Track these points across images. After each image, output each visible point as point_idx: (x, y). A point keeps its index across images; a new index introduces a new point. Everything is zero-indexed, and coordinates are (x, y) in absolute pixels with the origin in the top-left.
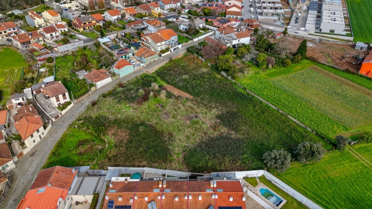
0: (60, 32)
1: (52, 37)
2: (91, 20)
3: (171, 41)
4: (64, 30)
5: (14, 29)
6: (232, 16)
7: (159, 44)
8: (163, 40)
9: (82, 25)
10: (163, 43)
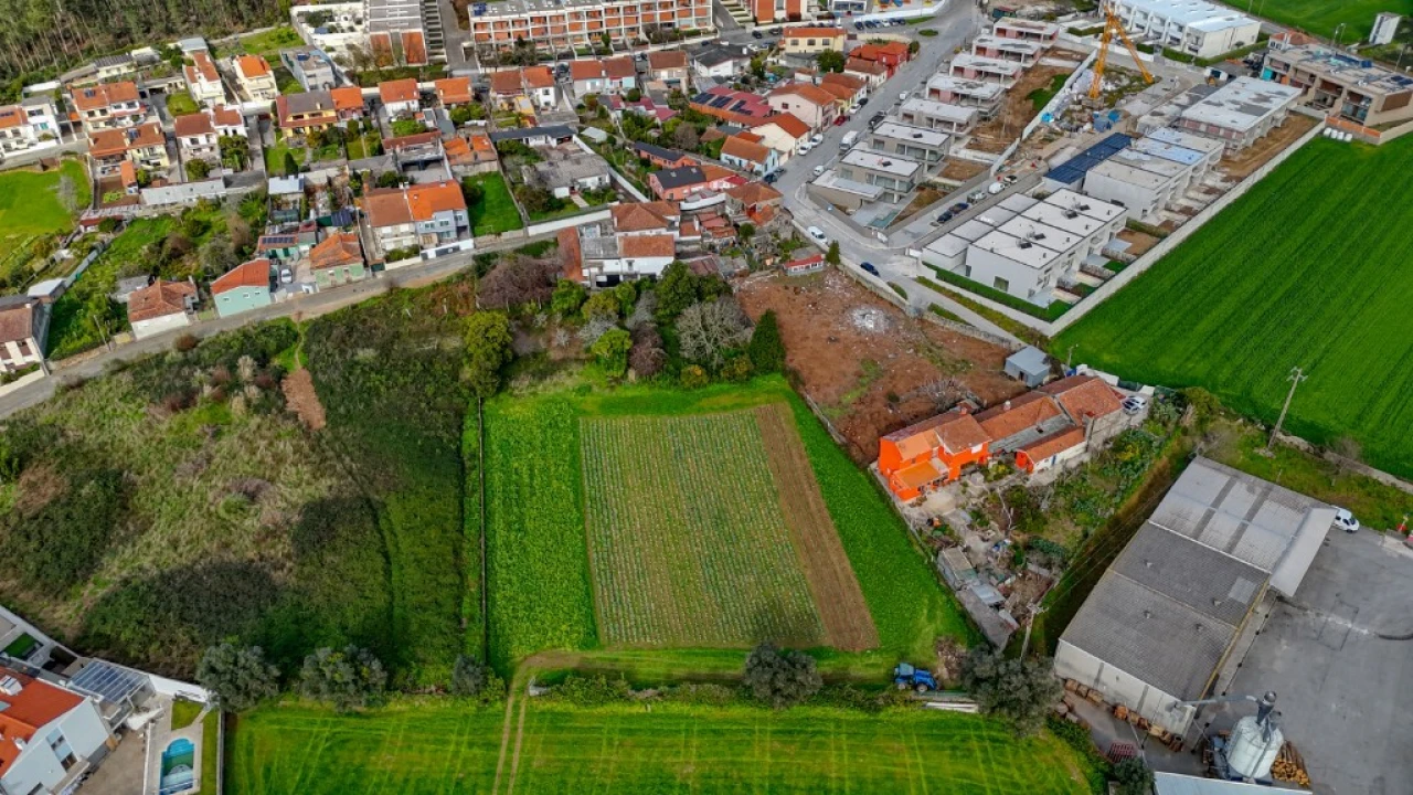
0: (222, 133)
1: (196, 146)
2: (319, 107)
3: (437, 225)
4: (235, 132)
5: (131, 105)
6: (737, 160)
7: (386, 230)
8: (405, 219)
9: (291, 120)
10: (405, 228)
